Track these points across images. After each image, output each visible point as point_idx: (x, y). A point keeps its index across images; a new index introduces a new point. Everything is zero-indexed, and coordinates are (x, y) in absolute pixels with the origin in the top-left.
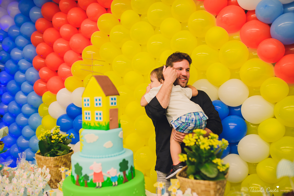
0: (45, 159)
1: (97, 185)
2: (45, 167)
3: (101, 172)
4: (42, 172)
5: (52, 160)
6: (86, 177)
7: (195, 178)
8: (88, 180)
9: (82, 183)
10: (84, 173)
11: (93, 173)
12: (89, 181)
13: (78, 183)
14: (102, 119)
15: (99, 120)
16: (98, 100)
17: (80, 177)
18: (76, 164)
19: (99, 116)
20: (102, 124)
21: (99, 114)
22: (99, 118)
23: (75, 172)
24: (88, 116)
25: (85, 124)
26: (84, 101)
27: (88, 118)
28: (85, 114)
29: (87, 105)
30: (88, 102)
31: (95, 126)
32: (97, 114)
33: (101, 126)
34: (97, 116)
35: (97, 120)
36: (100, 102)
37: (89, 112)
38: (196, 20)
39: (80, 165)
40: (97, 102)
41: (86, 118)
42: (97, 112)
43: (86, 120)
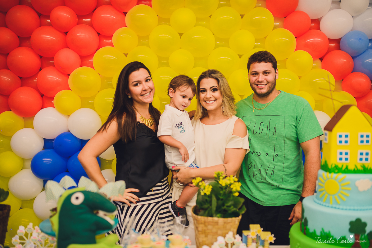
0: (225, 223)
4: (226, 242)
10: (368, 230)
13: (357, 245)
14: (369, 160)
15: (364, 161)
16: (365, 136)
17: (361, 237)
18: (354, 219)
19: (364, 157)
20: (368, 166)
21: (364, 154)
22: (364, 159)
23: (351, 231)
24: (344, 156)
25: (336, 167)
26: (338, 136)
27: (344, 159)
28: (339, 154)
29: (343, 142)
30: (346, 139)
31: (356, 169)
32: (362, 154)
33: (367, 169)
34: (361, 157)
35: (361, 162)
36: (368, 139)
37: (346, 151)
38: (280, 39)
39: (363, 220)
40: (362, 139)
41: (341, 159)
42: (362, 151)
43: (341, 161)
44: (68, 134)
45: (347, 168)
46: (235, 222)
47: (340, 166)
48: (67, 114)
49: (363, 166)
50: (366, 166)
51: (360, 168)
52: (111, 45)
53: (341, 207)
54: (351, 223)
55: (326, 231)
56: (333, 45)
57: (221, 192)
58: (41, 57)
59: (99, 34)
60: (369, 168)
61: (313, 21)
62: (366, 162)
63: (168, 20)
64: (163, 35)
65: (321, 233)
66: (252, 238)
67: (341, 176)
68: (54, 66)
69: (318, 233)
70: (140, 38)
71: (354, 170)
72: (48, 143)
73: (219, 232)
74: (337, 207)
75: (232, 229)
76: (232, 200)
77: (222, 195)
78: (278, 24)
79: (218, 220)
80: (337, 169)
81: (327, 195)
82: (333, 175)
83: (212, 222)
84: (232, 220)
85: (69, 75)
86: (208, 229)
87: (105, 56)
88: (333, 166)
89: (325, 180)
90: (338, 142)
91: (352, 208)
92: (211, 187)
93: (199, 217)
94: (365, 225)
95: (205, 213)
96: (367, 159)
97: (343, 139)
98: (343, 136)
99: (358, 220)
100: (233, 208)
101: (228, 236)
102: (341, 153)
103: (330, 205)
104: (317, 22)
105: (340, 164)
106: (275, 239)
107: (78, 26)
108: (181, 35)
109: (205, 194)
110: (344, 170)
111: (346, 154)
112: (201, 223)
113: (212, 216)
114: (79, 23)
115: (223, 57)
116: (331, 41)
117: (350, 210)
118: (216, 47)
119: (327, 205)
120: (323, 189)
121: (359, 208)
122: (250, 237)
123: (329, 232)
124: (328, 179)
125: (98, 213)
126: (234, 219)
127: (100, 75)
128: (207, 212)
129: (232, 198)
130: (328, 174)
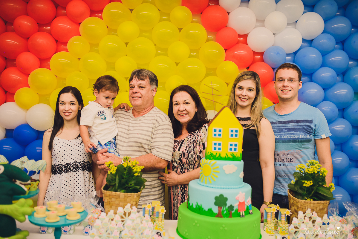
0: (125, 196)
1: (241, 214)
2: (129, 205)
3: (244, 202)
4: (124, 211)
5: (135, 197)
6: (231, 207)
7: (314, 200)
8: (233, 210)
9: (226, 214)
10: (229, 204)
11: (238, 203)
12: (233, 212)
13: (219, 215)
14: (237, 150)
15: (233, 151)
16: (234, 131)
17: (223, 209)
18: (218, 195)
19: (233, 147)
20: (236, 155)
21: (233, 145)
22: (233, 149)
23: (216, 204)
24: (217, 147)
25: (211, 154)
26: (213, 131)
27: (217, 149)
28: (214, 144)
29: (217, 135)
30: (220, 133)
31: (227, 157)
32: (231, 145)
33: (235, 157)
34: (231, 147)
35: (231, 151)
36: (236, 133)
37: (220, 142)
38: (211, 50)
39: (225, 196)
40: (232, 133)
41: (215, 149)
42: (231, 143)
43: (215, 150)
44: (26, 126)
45: (220, 156)
46: (134, 196)
47: (214, 154)
48: (26, 107)
49: (233, 155)
50: (235, 155)
51: (230, 156)
52: (67, 50)
53: (212, 186)
54: (216, 198)
55: (199, 204)
56: (259, 57)
57: (125, 172)
58: (6, 59)
59: (57, 41)
60: (237, 156)
61: (240, 36)
62: (235, 151)
63: (116, 31)
64: (110, 44)
65: (196, 205)
66: (148, 210)
67: (213, 161)
68: (16, 66)
69: (194, 207)
70: (92, 45)
71: (225, 157)
72: (9, 133)
73: (121, 204)
74: (209, 186)
75: (131, 202)
76: (134, 180)
77: (125, 175)
78: (212, 37)
79: (120, 194)
80: (212, 157)
81: (203, 176)
82: (208, 161)
83: (115, 195)
84: (131, 194)
85: (29, 74)
86: (112, 201)
87: (59, 60)
88: (209, 154)
89: (203, 165)
90: (213, 135)
91: (219, 187)
92: (116, 168)
93: (105, 191)
94: (226, 199)
95: (112, 189)
96: (235, 150)
97: (217, 133)
98: (217, 131)
99: (221, 196)
100: (134, 186)
101: (126, 207)
102: (215, 144)
103: (205, 185)
104: (245, 36)
105: (214, 152)
106: (166, 211)
107: (39, 33)
108: (127, 44)
109: (111, 173)
110: (218, 157)
111: (220, 144)
112: (107, 196)
113: (116, 191)
114: (39, 31)
115: (161, 65)
116: (255, 53)
117: (218, 188)
118: (157, 55)
119: (203, 184)
120: (202, 172)
121: (225, 187)
122: (147, 209)
123: (201, 205)
124: (205, 164)
125: (16, 182)
126: (133, 193)
127: (56, 76)
128: (114, 188)
129: (134, 178)
130: (205, 160)
